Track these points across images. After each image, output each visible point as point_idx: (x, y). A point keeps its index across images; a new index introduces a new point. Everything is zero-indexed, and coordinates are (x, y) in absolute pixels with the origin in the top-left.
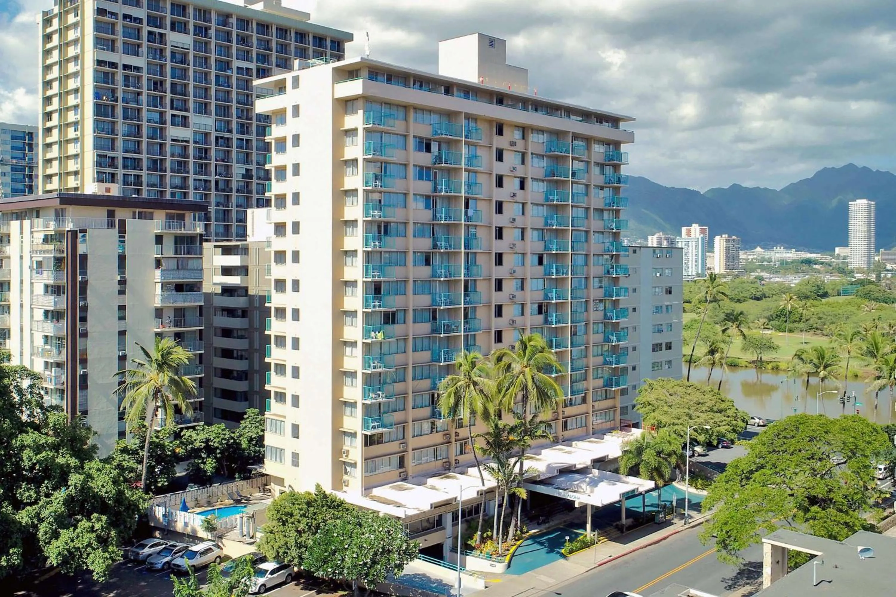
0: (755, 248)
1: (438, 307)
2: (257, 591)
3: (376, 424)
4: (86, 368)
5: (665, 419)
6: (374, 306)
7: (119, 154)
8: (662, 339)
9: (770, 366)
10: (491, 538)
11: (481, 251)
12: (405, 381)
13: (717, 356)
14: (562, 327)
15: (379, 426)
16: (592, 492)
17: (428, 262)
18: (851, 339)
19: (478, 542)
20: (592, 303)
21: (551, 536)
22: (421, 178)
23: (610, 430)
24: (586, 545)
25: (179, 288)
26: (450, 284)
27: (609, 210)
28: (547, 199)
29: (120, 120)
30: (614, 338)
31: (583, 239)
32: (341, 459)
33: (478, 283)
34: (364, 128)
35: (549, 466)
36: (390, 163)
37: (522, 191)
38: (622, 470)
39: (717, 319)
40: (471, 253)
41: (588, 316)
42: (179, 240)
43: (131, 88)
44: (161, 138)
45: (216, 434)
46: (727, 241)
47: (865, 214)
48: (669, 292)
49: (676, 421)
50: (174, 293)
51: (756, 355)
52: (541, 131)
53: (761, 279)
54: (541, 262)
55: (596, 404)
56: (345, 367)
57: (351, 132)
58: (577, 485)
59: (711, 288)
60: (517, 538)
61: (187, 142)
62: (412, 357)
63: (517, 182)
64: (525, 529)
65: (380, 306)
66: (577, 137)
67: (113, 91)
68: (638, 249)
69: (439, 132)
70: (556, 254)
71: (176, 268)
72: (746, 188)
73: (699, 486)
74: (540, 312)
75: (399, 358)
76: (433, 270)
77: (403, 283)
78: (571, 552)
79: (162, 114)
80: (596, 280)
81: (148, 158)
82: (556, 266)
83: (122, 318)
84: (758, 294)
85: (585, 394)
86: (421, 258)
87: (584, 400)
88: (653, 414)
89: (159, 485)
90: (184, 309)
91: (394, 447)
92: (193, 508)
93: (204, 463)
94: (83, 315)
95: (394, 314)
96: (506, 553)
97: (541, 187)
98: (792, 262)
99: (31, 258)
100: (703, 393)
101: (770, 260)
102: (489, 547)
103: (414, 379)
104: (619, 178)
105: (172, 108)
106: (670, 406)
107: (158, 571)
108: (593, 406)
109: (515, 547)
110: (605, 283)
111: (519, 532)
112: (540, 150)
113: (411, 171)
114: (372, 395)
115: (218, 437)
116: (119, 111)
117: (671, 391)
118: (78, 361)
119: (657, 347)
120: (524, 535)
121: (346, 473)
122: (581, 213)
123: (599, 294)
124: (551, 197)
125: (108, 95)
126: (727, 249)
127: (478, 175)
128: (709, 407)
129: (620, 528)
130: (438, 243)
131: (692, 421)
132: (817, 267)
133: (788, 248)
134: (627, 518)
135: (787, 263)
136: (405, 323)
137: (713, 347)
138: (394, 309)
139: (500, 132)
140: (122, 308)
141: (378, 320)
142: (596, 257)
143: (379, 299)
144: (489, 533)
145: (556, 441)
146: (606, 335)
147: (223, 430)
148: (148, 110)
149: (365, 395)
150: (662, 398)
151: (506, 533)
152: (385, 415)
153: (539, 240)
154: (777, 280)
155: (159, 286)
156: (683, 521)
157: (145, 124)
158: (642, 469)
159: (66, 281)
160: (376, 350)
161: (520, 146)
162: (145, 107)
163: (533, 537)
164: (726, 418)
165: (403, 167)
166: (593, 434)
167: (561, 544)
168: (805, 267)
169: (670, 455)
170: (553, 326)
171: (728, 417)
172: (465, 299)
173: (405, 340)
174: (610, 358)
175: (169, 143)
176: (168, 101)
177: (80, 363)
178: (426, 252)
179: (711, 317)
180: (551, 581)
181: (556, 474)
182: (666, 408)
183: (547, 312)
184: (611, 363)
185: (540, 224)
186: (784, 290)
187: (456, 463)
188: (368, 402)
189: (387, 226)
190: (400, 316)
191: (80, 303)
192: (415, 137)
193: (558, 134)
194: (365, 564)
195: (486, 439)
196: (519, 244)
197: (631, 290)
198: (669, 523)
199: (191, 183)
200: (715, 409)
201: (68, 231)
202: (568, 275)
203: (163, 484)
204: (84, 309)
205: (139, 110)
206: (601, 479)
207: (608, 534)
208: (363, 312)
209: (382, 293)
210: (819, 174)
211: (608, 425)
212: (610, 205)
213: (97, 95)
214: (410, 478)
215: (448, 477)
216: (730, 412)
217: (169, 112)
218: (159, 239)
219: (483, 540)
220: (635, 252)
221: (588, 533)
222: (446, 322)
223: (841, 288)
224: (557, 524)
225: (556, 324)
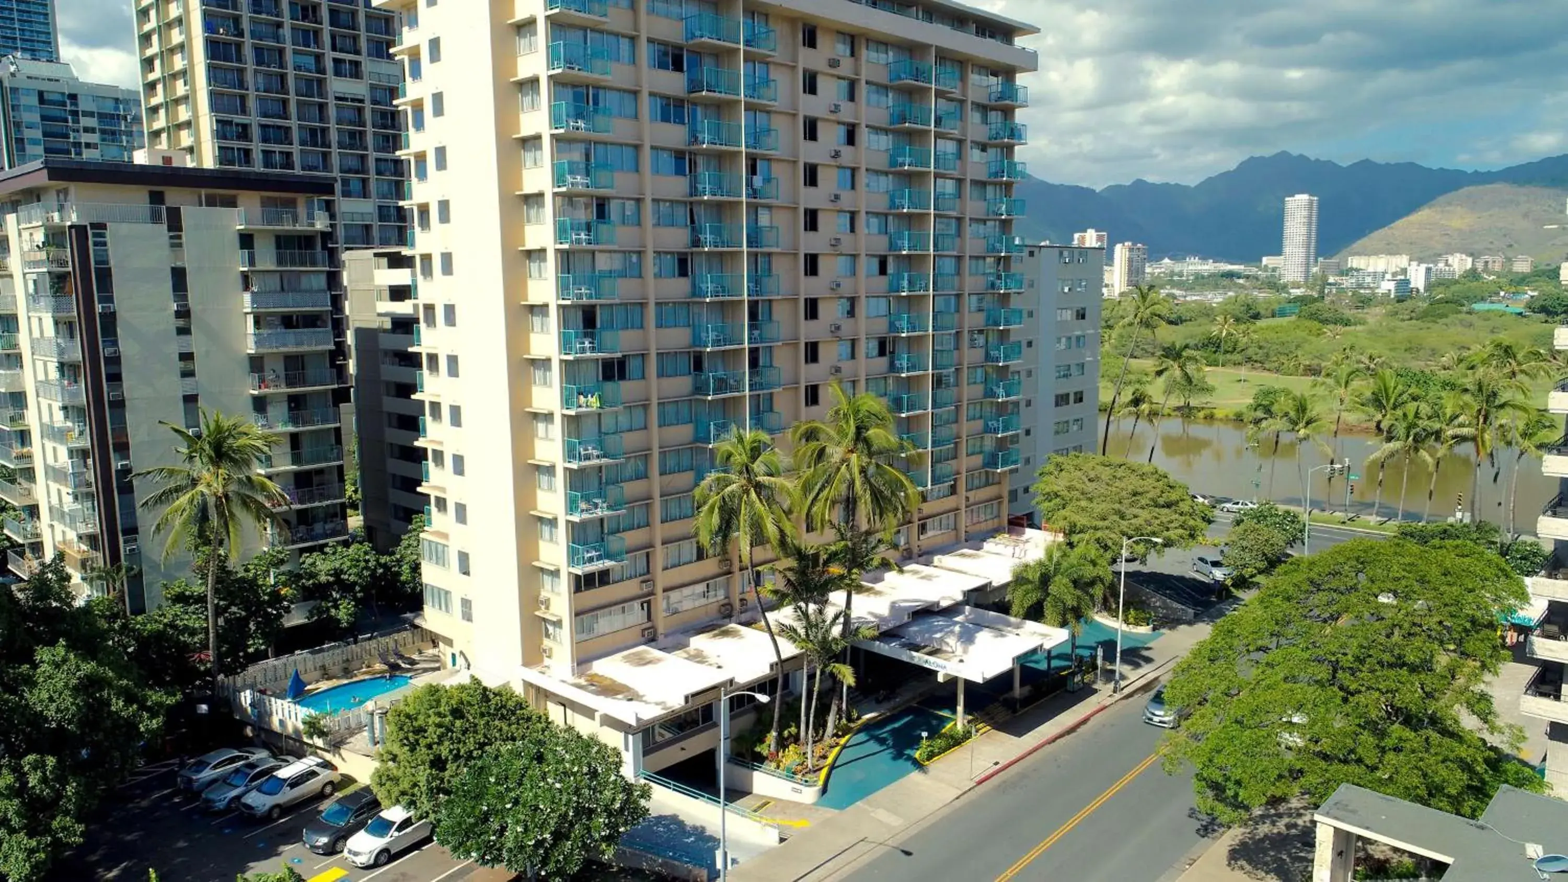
0: (1162, 259)
1: (703, 349)
2: (372, 861)
3: (594, 553)
4: (128, 458)
5: (1082, 520)
6: (583, 350)
7: (254, 119)
8: (1069, 387)
9: (1201, 414)
10: (796, 739)
11: (779, 250)
12: (646, 477)
13: (1144, 407)
14: (918, 376)
15: (599, 558)
16: (965, 652)
17: (683, 273)
18: (1347, 383)
19: (772, 748)
20: (966, 336)
21: (896, 725)
22: (665, 119)
23: (993, 533)
24: (956, 741)
25: (288, 321)
26: (725, 308)
27: (995, 184)
28: (893, 163)
29: (250, 65)
30: (1001, 391)
31: (953, 231)
32: (537, 613)
33: (775, 306)
34: (547, 17)
35: (893, 606)
36: (604, 88)
37: (850, 148)
38: (1015, 609)
39: (1124, 350)
40: (762, 253)
41: (960, 358)
42: (284, 242)
43: (264, 16)
44: (321, 95)
45: (352, 560)
46: (1131, 250)
47: (1305, 213)
48: (1081, 315)
49: (1100, 524)
50: (281, 330)
51: (1183, 399)
52: (883, 43)
53: (1174, 297)
54: (883, 271)
55: (971, 494)
56: (537, 457)
57: (526, 29)
58: (942, 639)
59: (1142, 309)
60: (841, 731)
61: (361, 101)
62: (655, 435)
63: (842, 131)
64: (855, 715)
65: (593, 349)
66: (945, 58)
67: (237, 20)
68: (1036, 251)
69: (698, 33)
70: (909, 257)
71: (279, 288)
72: (1153, 185)
73: (1131, 620)
74: (882, 353)
75: (632, 440)
76: (694, 285)
77: (638, 308)
78: (931, 756)
79: (319, 58)
80: (974, 298)
81: (300, 127)
82: (909, 276)
83: (188, 374)
84: (1173, 317)
85: (955, 480)
86: (671, 263)
87: (953, 490)
88: (1063, 512)
89: (251, 650)
90: (302, 356)
91: (632, 587)
92: (317, 681)
93: (336, 607)
94: (113, 370)
95: (622, 362)
96: (821, 763)
97: (884, 142)
98: (1210, 276)
99: (24, 275)
100: (1143, 476)
101: (1180, 274)
102: (791, 756)
103: (662, 474)
104: (1012, 130)
105: (334, 48)
106: (1090, 500)
107: (220, 813)
108: (967, 498)
109: (837, 749)
110: (988, 302)
111: (844, 721)
112: (882, 77)
113: (645, 104)
114: (583, 506)
115: (356, 566)
116: (248, 52)
117: (1092, 475)
118: (111, 447)
119: (1061, 400)
120: (852, 725)
121: (548, 636)
122: (949, 186)
123: (978, 320)
124: (900, 160)
125: (228, 26)
126: (1130, 261)
127: (773, 116)
128: (1152, 500)
129: (1011, 705)
130: (702, 237)
131: (1125, 523)
132: (1241, 281)
133: (1204, 258)
134: (1022, 685)
135: (1203, 277)
136: (643, 377)
137: (1138, 395)
138: (619, 355)
139: (811, 40)
140: (187, 357)
141: (593, 374)
142: (974, 262)
143: (592, 336)
144: (793, 730)
145: (909, 556)
146: (989, 386)
147: (366, 553)
148: (295, 52)
149: (571, 506)
150: (1078, 486)
151: (820, 724)
152: (611, 538)
153: (880, 233)
154: (1194, 298)
155: (250, 320)
156: (1111, 686)
157: (291, 73)
158: (1048, 610)
159: (75, 314)
160: (589, 427)
161: (846, 68)
162: (289, 47)
163: (868, 727)
164: (1177, 516)
165: (628, 98)
166: (966, 541)
167: (915, 742)
168: (1226, 282)
169: (1092, 583)
170: (903, 375)
171: (1181, 514)
172: (750, 334)
173: (646, 407)
174: (994, 422)
175: (332, 103)
176: (326, 39)
177: (115, 451)
178: (678, 253)
179: (1116, 348)
180: (895, 821)
181: (906, 619)
182: (1083, 503)
183: (892, 353)
184: (996, 431)
185: (882, 205)
186: (1208, 313)
187: (742, 605)
188: (576, 518)
189: (603, 205)
190: (633, 366)
191: (104, 351)
192: (650, 41)
193: (911, 49)
194: (539, 844)
195: (785, 576)
196: (847, 239)
197: (1025, 315)
198: (1088, 691)
199: (371, 164)
200: (1161, 501)
201: (71, 227)
202: (928, 290)
203: (257, 650)
204: (114, 360)
205: (281, 52)
206: (979, 625)
207: (992, 718)
208: (561, 361)
209: (598, 325)
210: (1242, 164)
211: (991, 525)
212: (996, 174)
213: (209, 25)
214: (661, 638)
215: (726, 633)
216: (1185, 507)
217: (329, 56)
218: (246, 240)
219: (782, 744)
220: (1032, 254)
221: (959, 721)
222: (720, 373)
223: (1276, 307)
224: (908, 701)
225: (908, 371)
